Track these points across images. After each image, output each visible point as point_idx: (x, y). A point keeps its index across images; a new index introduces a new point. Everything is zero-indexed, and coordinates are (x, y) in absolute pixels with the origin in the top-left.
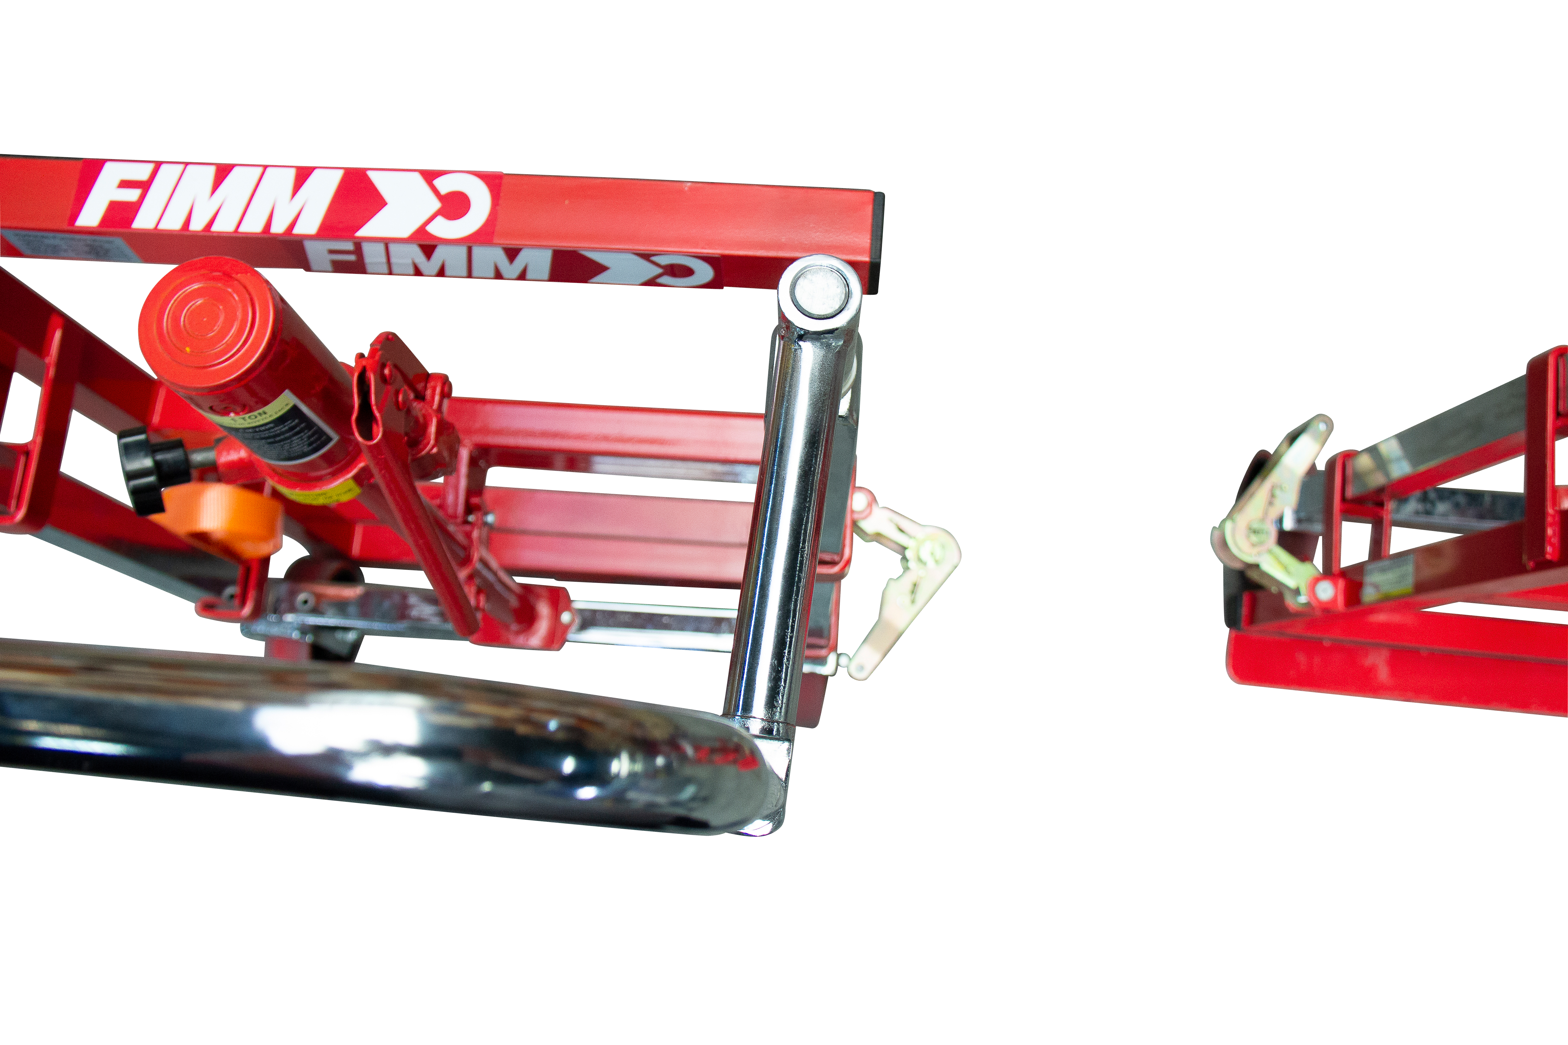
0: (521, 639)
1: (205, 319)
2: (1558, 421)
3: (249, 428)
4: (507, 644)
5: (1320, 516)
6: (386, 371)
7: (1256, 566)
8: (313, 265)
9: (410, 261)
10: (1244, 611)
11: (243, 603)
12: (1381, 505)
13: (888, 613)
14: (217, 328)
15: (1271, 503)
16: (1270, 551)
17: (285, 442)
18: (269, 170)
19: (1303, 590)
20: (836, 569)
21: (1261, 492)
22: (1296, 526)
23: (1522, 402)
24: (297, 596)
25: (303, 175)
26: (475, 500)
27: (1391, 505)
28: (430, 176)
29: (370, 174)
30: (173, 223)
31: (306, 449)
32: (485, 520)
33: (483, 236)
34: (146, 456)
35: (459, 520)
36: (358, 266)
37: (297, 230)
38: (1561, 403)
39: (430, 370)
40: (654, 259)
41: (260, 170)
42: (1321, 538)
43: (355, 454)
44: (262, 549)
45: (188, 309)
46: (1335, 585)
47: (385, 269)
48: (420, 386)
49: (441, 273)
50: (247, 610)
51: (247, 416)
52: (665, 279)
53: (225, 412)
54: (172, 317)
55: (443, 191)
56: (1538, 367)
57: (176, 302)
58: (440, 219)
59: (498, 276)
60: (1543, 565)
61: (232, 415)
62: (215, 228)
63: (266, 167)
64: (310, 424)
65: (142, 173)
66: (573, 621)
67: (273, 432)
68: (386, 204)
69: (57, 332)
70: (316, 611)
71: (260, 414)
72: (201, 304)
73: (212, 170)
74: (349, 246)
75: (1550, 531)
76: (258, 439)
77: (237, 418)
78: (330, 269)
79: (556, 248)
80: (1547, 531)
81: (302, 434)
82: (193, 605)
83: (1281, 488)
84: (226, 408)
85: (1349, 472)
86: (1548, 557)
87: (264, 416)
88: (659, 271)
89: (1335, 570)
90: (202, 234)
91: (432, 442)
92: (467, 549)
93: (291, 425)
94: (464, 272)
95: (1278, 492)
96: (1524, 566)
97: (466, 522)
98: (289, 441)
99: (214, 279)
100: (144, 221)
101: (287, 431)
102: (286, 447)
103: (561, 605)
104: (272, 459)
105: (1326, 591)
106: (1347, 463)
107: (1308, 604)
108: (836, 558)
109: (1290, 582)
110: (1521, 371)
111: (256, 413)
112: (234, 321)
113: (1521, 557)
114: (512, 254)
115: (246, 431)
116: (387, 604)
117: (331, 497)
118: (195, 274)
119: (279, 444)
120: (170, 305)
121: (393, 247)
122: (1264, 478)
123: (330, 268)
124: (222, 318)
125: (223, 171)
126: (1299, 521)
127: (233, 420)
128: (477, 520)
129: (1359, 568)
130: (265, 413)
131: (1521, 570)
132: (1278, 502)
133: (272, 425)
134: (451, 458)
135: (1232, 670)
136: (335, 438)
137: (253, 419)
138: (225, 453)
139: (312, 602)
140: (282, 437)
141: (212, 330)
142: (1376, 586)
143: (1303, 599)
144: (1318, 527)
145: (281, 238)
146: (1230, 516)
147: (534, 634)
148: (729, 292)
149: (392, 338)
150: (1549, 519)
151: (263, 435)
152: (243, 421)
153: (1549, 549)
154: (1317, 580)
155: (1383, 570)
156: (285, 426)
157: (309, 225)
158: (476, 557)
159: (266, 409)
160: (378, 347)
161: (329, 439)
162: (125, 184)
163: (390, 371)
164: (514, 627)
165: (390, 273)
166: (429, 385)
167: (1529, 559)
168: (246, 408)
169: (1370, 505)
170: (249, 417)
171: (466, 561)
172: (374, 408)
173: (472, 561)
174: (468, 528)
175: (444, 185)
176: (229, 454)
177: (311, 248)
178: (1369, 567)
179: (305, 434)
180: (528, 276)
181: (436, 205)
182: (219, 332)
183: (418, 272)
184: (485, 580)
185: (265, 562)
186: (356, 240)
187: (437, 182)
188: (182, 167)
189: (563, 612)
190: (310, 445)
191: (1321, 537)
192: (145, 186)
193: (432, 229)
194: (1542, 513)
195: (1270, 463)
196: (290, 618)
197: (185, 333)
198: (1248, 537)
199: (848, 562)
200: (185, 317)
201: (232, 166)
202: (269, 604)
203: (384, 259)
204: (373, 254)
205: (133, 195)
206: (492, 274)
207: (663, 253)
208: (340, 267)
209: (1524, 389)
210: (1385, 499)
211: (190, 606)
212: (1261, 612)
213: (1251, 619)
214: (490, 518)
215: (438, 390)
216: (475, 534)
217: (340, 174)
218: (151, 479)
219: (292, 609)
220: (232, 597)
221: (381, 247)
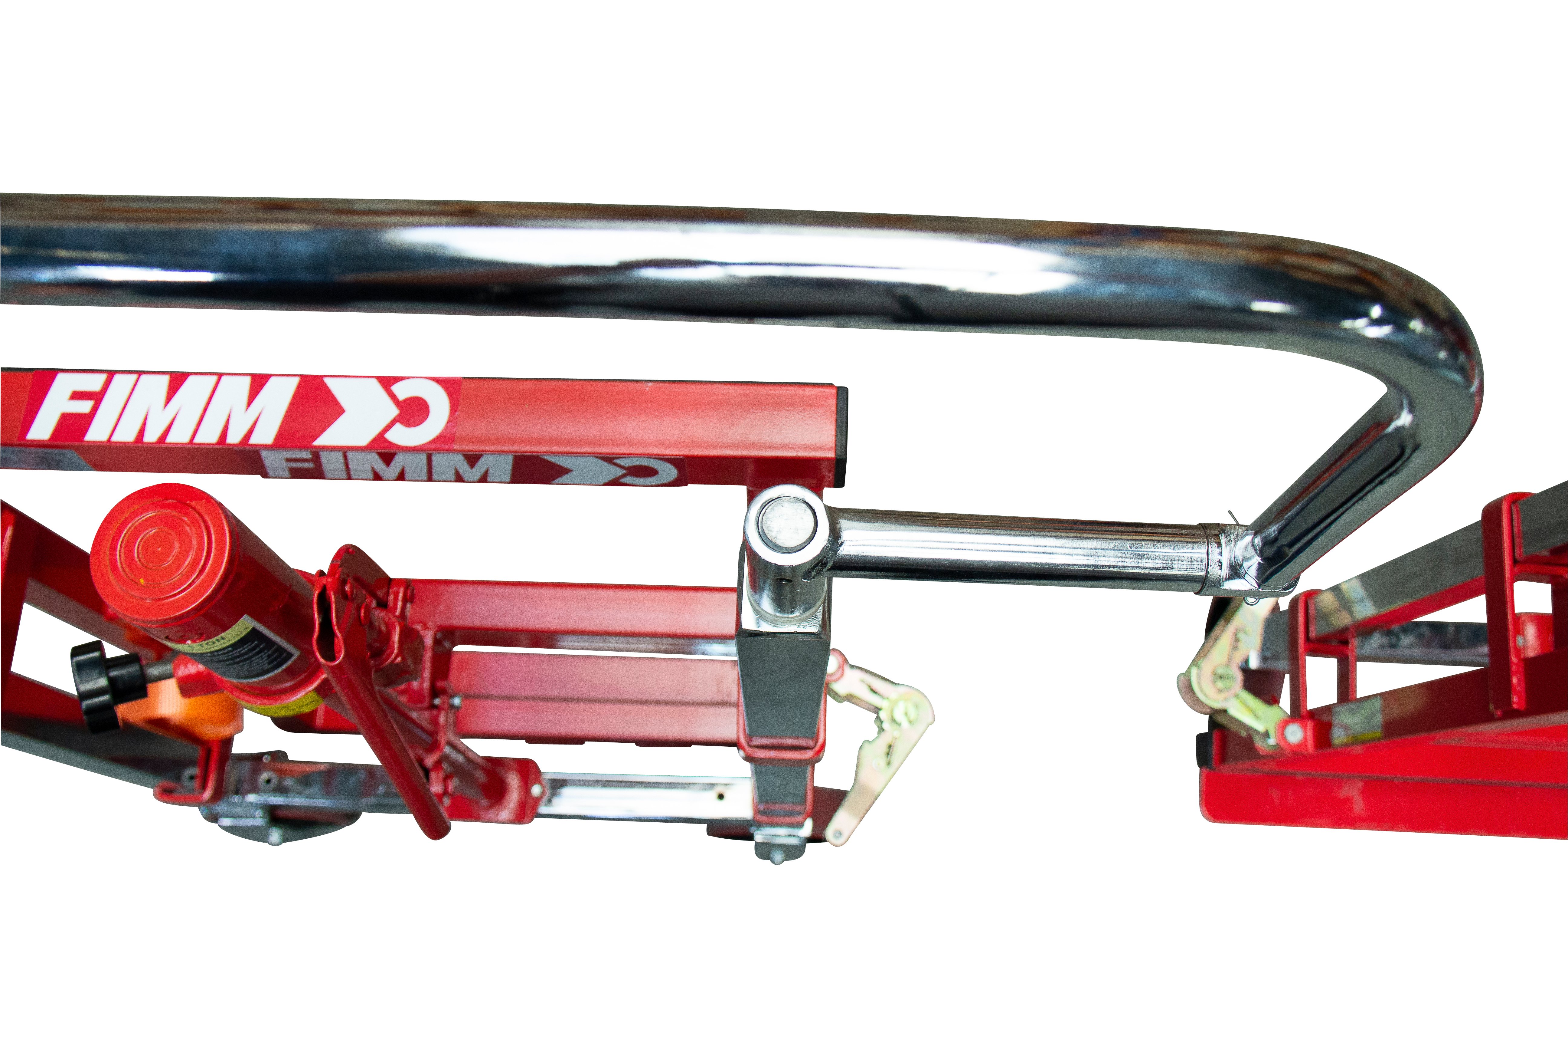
0: (491, 814)
1: (159, 549)
2: (1515, 569)
3: (207, 653)
4: (476, 818)
5: (1285, 654)
6: (347, 588)
7: (1225, 711)
8: (270, 472)
9: (370, 468)
10: (1214, 750)
11: (204, 787)
12: (1345, 642)
13: (862, 776)
14: (171, 558)
15: (1235, 647)
16: (1236, 696)
17: (244, 663)
18: (224, 378)
19: (1272, 733)
20: (808, 754)
21: (1226, 635)
22: (1262, 664)
23: (1478, 548)
24: (260, 776)
25: (259, 382)
26: (440, 684)
27: (1355, 642)
28: (387, 383)
29: (327, 381)
30: (126, 434)
31: (266, 667)
32: (452, 702)
33: (443, 443)
34: (100, 676)
35: (426, 704)
36: (316, 472)
37: (253, 440)
38: (1517, 549)
39: (392, 576)
40: (617, 461)
41: (215, 378)
42: (1287, 677)
43: (316, 669)
44: (225, 731)
45: (141, 540)
46: (1304, 728)
47: (344, 475)
48: (380, 593)
49: (401, 477)
50: (207, 794)
51: (204, 643)
52: (628, 479)
53: (182, 640)
54: (125, 547)
55: (401, 397)
56: (1492, 512)
57: (129, 533)
58: (398, 426)
59: (459, 479)
60: (1511, 714)
61: (189, 642)
62: (170, 439)
63: (220, 375)
64: (270, 643)
65: (94, 383)
66: (543, 793)
67: (232, 655)
68: (345, 411)
69: (8, 529)
70: (281, 790)
71: (218, 640)
72: (155, 533)
73: (166, 379)
74: (307, 455)
75: (1515, 680)
76: (216, 662)
77: (194, 645)
78: (289, 476)
79: (518, 454)
80: (1512, 681)
81: (263, 654)
82: (151, 790)
83: (1245, 632)
84: (182, 636)
85: (1312, 611)
86: (1515, 706)
87: (222, 641)
88: (623, 472)
89: (1303, 711)
90: (156, 445)
91: (396, 651)
92: (434, 733)
93: (250, 647)
94: (425, 477)
95: (1241, 636)
96: (1493, 714)
97: (432, 707)
98: (248, 661)
99: (169, 506)
100: (97, 433)
101: (246, 653)
102: (245, 667)
103: (532, 777)
104: (231, 677)
105: (1295, 734)
106: (1308, 600)
107: (1277, 746)
108: (811, 743)
109: (1259, 726)
110: (1476, 516)
111: (214, 639)
112: (190, 550)
113: (1489, 707)
114: (472, 459)
115: (205, 655)
116: (352, 781)
117: (293, 709)
118: (149, 501)
119: (238, 665)
120: (123, 535)
121: (350, 455)
122: (1228, 621)
123: (287, 474)
124: (177, 546)
125: (177, 380)
126: (1264, 659)
127: (189, 647)
128: (443, 702)
129: (1328, 709)
130: (223, 639)
131: (1489, 718)
132: (1242, 646)
133: (230, 649)
134: (415, 665)
135: (1205, 810)
136: (296, 653)
137: (210, 645)
138: (182, 668)
139: (275, 780)
140: (242, 658)
141: (165, 560)
142: (1345, 727)
143: (1272, 741)
144: (1284, 665)
145: (238, 448)
146: (1195, 662)
147: (505, 807)
148: (692, 489)
149: (353, 551)
150: (1514, 668)
151: (221, 658)
152: (199, 647)
153: (1515, 699)
154: (1284, 724)
155: (1352, 711)
156: (244, 649)
157: (265, 435)
158: (443, 740)
159: (224, 635)
160: (339, 562)
161: (290, 655)
162: (77, 396)
163: (351, 587)
164: (484, 802)
165: (349, 478)
166: (391, 590)
167: (1496, 708)
168: (203, 635)
169: (1334, 643)
170: (207, 644)
171: (434, 746)
172: (336, 628)
173: (439, 745)
174: (435, 712)
175: (402, 391)
176: (186, 667)
177: (268, 457)
178: (1336, 709)
179: (265, 653)
180: (490, 478)
181: (394, 411)
182: (173, 562)
183: (377, 477)
184: (453, 763)
185: (228, 742)
186: (314, 450)
187: (396, 388)
188: (134, 377)
189: (532, 786)
190: (269, 663)
191: (1289, 675)
192: (97, 398)
193: (390, 436)
194: (1507, 663)
195: (1231, 607)
196: (251, 798)
197: (139, 563)
198: (1214, 682)
199: (823, 746)
200: (138, 548)
201: (187, 374)
202: (231, 782)
203: (342, 466)
204: (330, 461)
205: (84, 407)
206: (453, 478)
207: (624, 456)
208: (297, 474)
209: (1480, 534)
210: (1349, 637)
211: (149, 792)
212: (1231, 749)
213: (1223, 758)
214: (457, 701)
215: (401, 596)
216: (442, 719)
217: (296, 380)
218: (106, 697)
219: (255, 789)
220: (192, 778)
221: (339, 455)
